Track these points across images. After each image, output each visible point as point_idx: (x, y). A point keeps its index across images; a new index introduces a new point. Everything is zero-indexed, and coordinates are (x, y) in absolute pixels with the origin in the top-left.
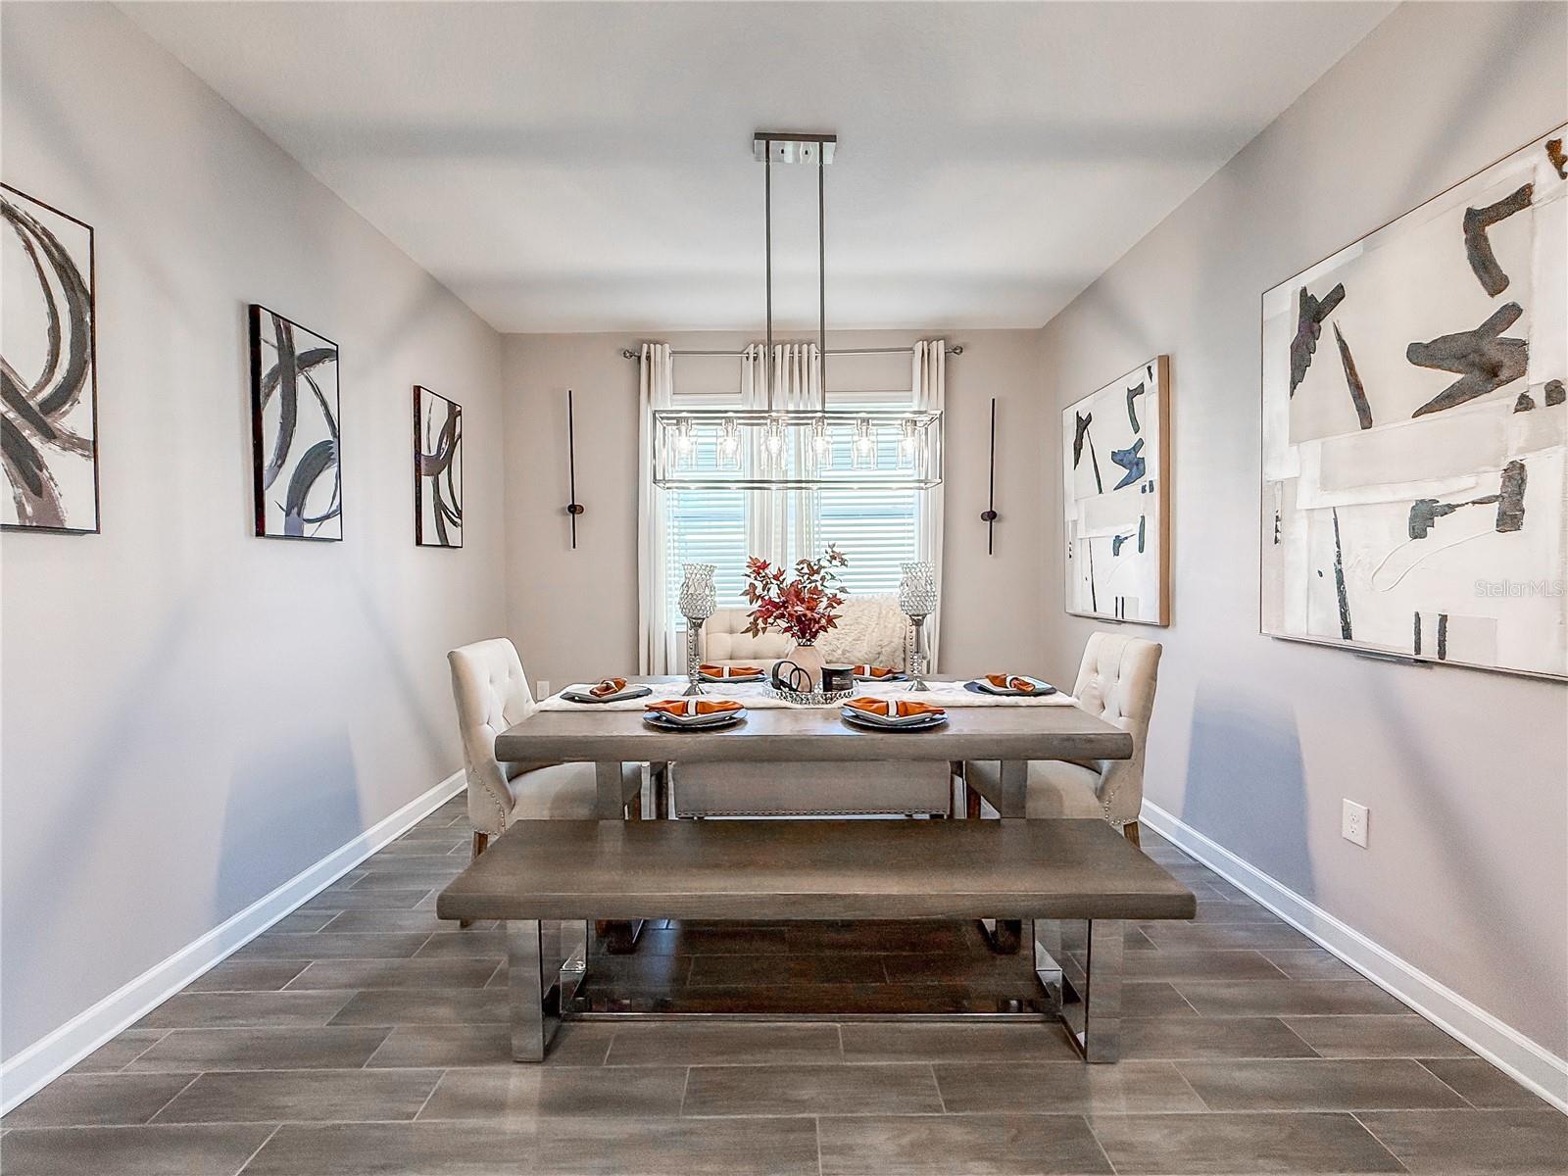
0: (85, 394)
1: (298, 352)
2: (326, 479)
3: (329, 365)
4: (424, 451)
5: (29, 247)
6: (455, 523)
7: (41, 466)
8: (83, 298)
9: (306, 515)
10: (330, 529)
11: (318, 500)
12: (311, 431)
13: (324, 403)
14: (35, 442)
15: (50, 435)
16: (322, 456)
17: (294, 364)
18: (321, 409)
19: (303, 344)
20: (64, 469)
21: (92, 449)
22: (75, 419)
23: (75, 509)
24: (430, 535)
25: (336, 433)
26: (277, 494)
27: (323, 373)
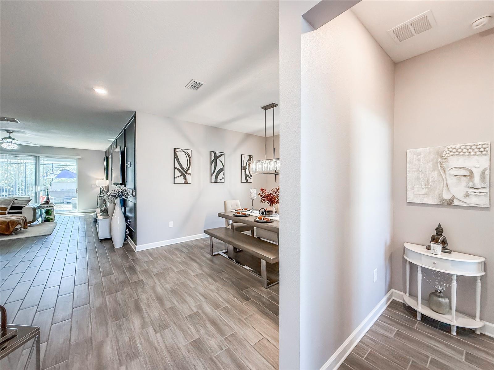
0: (190, 168)
1: (217, 156)
2: (221, 174)
3: (223, 156)
4: (243, 166)
5: (186, 154)
6: (250, 178)
7: (186, 177)
8: (190, 158)
9: (218, 179)
10: (222, 181)
11: (220, 177)
12: (219, 166)
13: (222, 162)
14: (186, 174)
15: (187, 173)
16: (222, 170)
17: (216, 158)
18: (221, 163)
19: (218, 154)
20: (188, 177)
21: (191, 174)
22: (189, 172)
23: (189, 182)
24: (244, 180)
25: (224, 166)
26: (214, 176)
27: (222, 158)
